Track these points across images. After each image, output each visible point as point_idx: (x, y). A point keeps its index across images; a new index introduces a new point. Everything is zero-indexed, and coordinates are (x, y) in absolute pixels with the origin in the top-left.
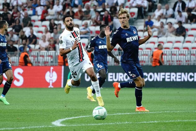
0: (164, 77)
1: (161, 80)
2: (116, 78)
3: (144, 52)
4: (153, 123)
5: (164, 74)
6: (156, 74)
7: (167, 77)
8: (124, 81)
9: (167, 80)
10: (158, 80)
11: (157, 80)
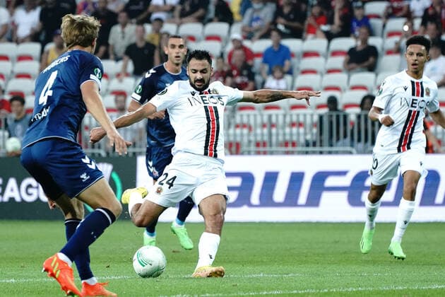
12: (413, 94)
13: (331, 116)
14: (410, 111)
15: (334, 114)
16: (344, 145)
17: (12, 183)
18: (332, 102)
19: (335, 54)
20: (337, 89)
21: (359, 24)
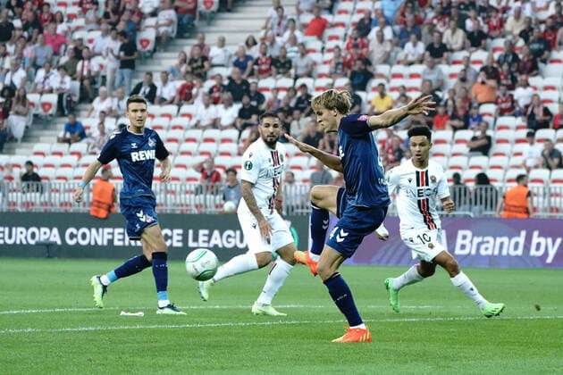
0: (110, 237)
1: (105, 243)
2: (10, 237)
3: (69, 184)
4: (86, 331)
5: (110, 230)
6: (94, 230)
7: (117, 237)
8: (28, 244)
9: (117, 243)
10: (100, 243)
11: (96, 242)
12: (418, 185)
13: (454, 188)
14: (419, 201)
15: (458, 187)
16: (465, 210)
17: (216, 233)
18: (457, 178)
19: (458, 142)
20: (460, 168)
21: (474, 120)
